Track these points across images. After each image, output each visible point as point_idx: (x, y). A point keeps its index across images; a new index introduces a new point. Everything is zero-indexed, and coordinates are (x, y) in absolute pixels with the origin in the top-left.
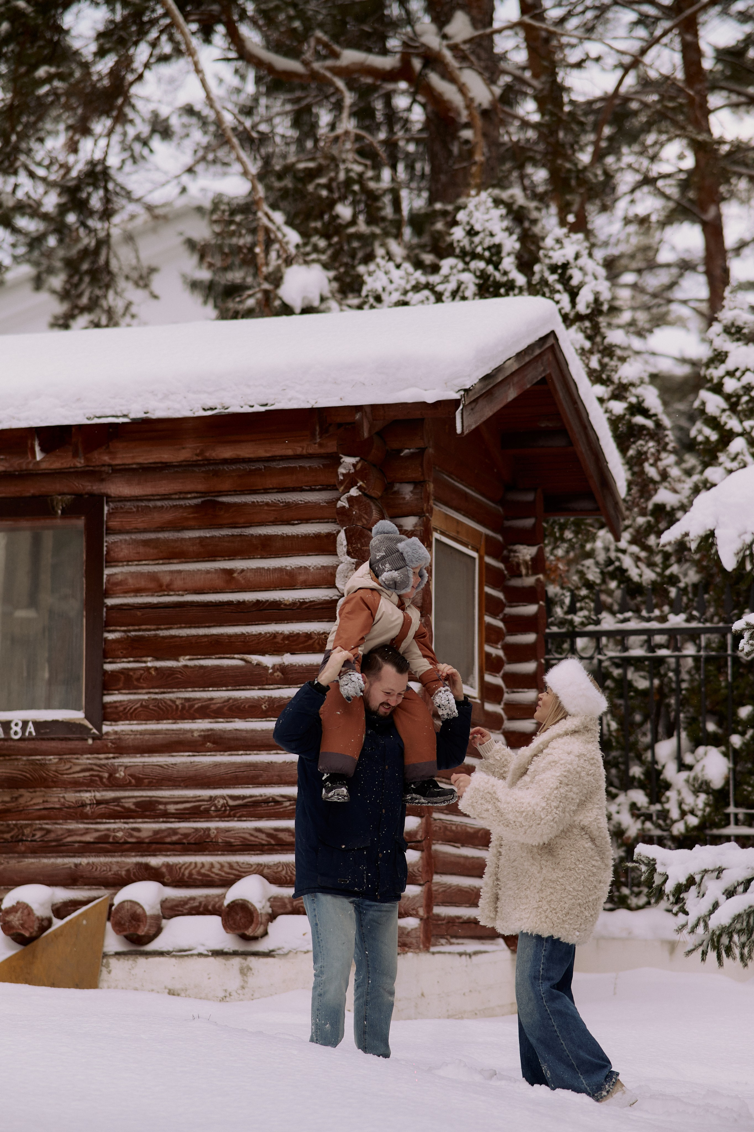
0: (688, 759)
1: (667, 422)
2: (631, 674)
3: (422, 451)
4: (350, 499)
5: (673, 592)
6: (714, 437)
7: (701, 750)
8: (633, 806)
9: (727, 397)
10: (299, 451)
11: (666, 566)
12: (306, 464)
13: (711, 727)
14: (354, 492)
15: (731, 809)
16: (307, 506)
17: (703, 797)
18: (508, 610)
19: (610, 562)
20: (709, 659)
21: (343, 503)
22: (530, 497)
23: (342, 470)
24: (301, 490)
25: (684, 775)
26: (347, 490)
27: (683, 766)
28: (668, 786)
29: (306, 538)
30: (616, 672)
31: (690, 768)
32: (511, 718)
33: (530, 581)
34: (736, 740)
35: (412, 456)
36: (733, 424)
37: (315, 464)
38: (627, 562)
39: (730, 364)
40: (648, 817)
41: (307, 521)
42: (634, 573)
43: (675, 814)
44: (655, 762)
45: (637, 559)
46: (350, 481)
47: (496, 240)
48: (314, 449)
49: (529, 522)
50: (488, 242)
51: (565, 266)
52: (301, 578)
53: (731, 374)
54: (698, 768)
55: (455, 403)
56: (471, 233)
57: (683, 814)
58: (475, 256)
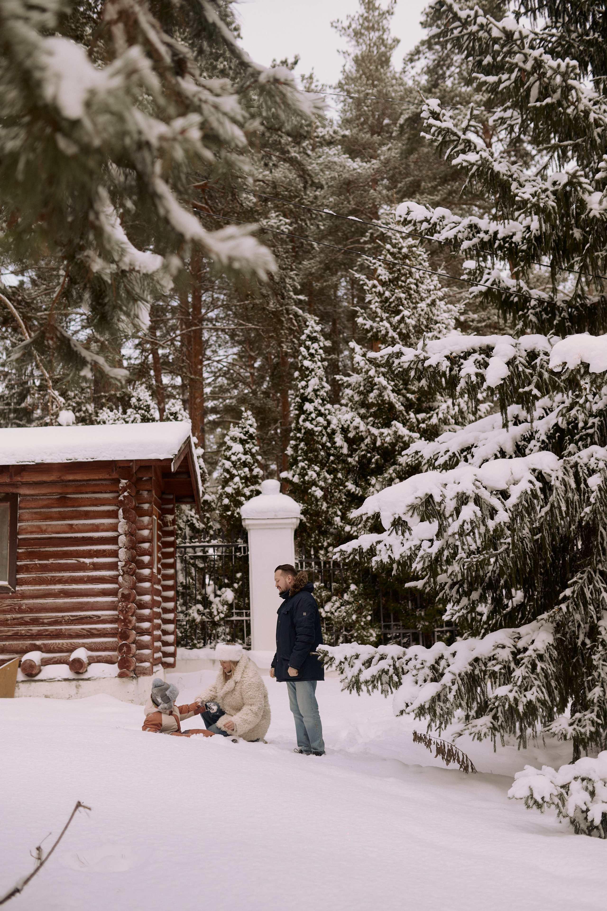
0: (219, 593)
1: (206, 471)
2: (197, 562)
3: (151, 478)
4: (124, 497)
5: (212, 532)
6: (228, 476)
7: (223, 589)
8: (198, 610)
9: (233, 462)
10: (101, 477)
11: (208, 523)
12: (104, 482)
13: (226, 581)
14: (126, 494)
15: (234, 611)
16: (104, 499)
17: (226, 607)
18: (163, 539)
19: (188, 521)
20: (226, 556)
21: (121, 498)
22: (171, 497)
23: (121, 485)
24: (102, 493)
25: (218, 599)
26: (123, 493)
27: (216, 596)
28: (211, 603)
29: (103, 512)
30: (192, 561)
31: (220, 596)
32: (164, 580)
33: (171, 528)
34: (236, 585)
35: (146, 480)
36: (235, 472)
37: (107, 482)
38: (195, 521)
39: (233, 451)
40: (204, 614)
41: (104, 505)
42: (197, 525)
43: (215, 613)
44: (206, 594)
45: (198, 520)
46: (124, 489)
47: (148, 403)
48: (107, 476)
49: (171, 506)
50: (145, 404)
51: (176, 413)
52: (101, 528)
53: (234, 454)
54: (223, 596)
55: (171, 460)
56: (139, 400)
57: (218, 613)
58: (140, 408)
